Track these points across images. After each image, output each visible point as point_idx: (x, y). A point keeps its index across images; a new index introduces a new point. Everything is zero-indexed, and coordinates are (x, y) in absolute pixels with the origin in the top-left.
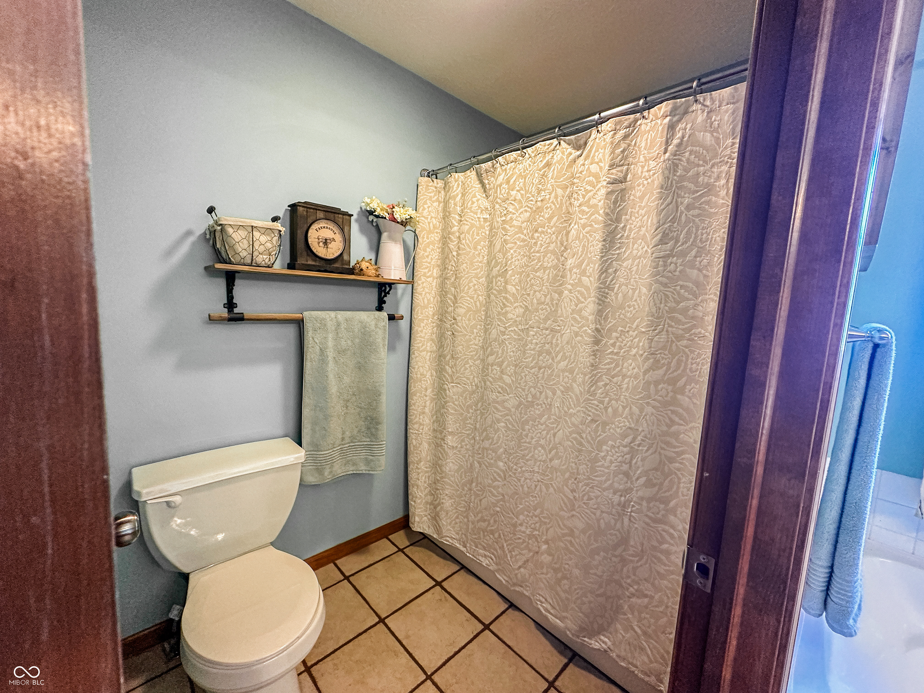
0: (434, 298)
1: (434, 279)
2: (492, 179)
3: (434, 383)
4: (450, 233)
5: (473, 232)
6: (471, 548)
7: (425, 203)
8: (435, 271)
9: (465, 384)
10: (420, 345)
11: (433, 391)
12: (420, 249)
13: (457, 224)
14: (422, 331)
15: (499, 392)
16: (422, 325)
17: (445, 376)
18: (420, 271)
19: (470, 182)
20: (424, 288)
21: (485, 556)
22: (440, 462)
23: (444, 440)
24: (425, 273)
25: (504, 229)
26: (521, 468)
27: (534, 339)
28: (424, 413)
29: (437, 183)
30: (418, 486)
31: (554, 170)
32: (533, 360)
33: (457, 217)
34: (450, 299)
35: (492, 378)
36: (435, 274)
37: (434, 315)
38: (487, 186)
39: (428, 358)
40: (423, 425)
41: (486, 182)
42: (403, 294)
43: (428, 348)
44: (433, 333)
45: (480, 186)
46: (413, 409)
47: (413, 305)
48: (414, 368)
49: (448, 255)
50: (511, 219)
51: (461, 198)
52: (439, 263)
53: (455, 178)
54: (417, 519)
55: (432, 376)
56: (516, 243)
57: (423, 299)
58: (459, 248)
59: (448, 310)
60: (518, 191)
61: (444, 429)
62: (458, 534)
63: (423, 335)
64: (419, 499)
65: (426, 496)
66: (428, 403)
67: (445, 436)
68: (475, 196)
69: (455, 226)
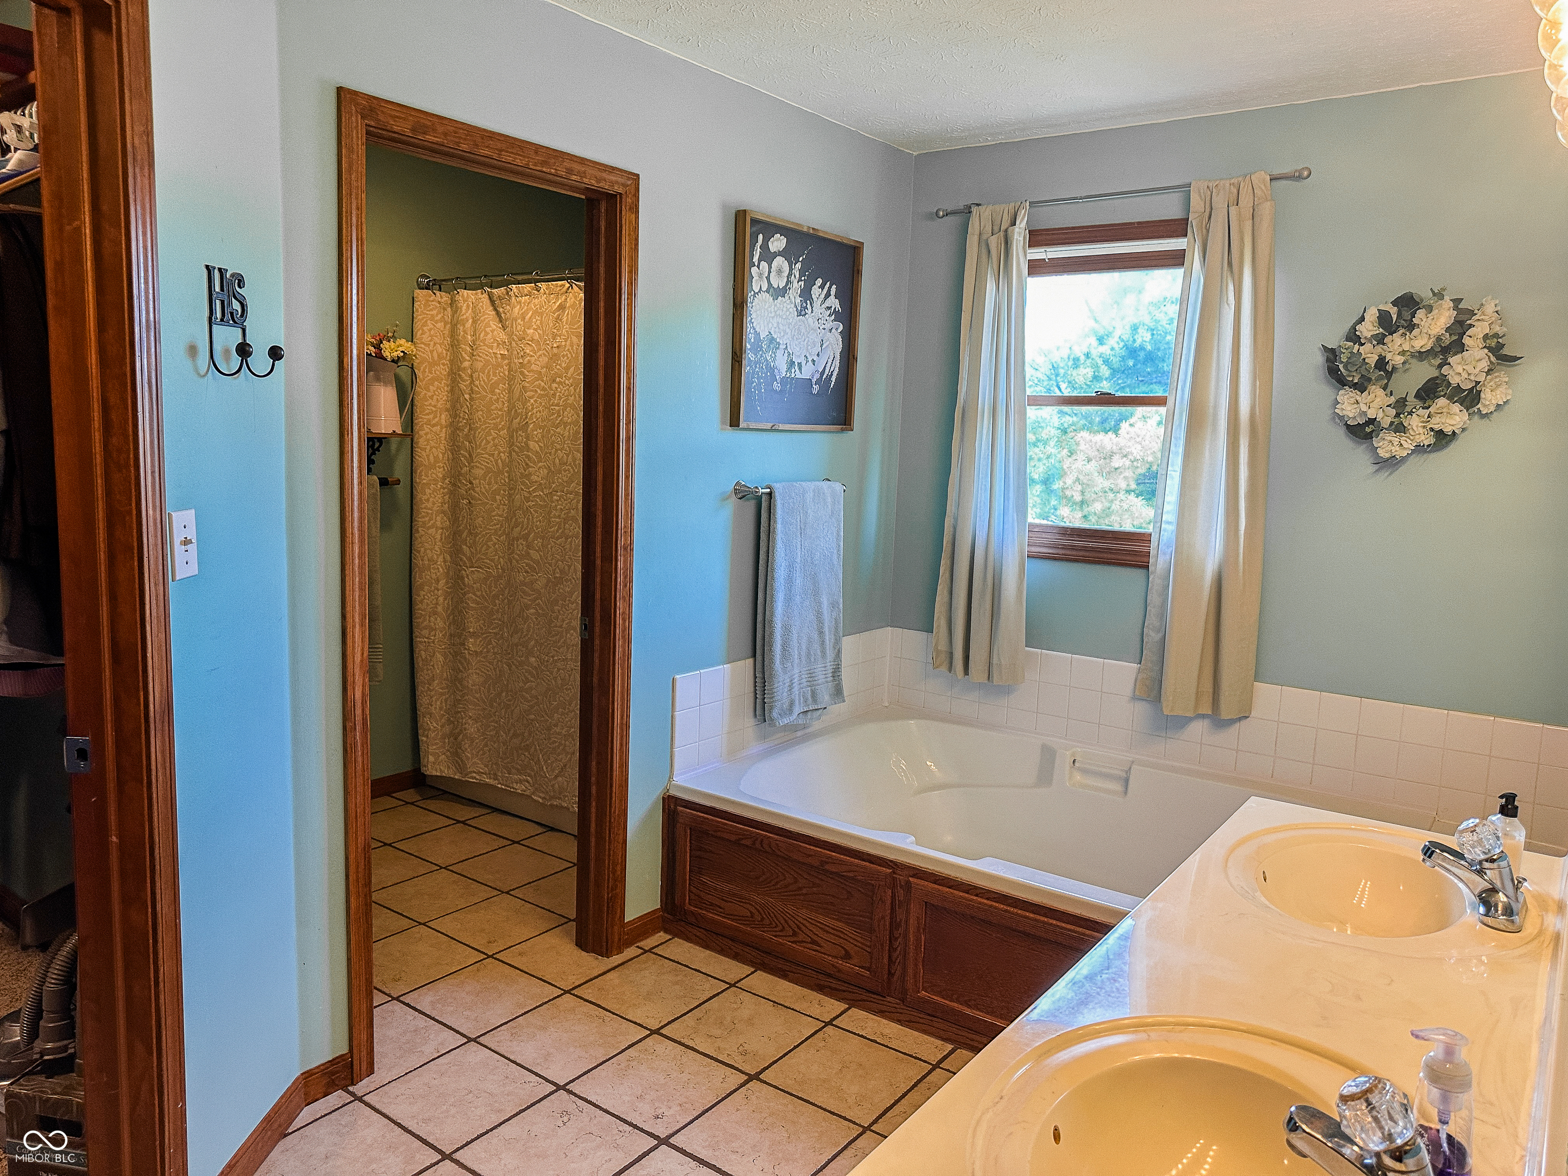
0: (443, 454)
1: (442, 428)
2: (508, 307)
3: (448, 570)
4: (459, 369)
5: (489, 372)
6: (503, 777)
7: (425, 324)
8: (443, 416)
9: (489, 568)
10: (427, 519)
11: (447, 583)
12: (420, 387)
13: (468, 358)
14: (428, 500)
15: (527, 572)
16: (427, 491)
17: (461, 560)
18: (422, 418)
19: (482, 307)
20: (428, 440)
21: (521, 781)
22: (459, 676)
23: (464, 644)
24: (429, 420)
25: (522, 373)
26: (553, 657)
27: (559, 505)
28: (435, 613)
29: (441, 297)
30: (431, 714)
31: (568, 314)
32: (559, 528)
33: (468, 349)
34: (465, 457)
35: (518, 555)
36: (443, 422)
37: (444, 478)
38: (503, 315)
39: (439, 537)
40: (435, 630)
41: (501, 310)
42: (398, 450)
43: (439, 524)
44: (443, 503)
45: (494, 313)
46: (419, 609)
47: (414, 465)
48: (419, 552)
49: (459, 398)
50: (529, 361)
51: (472, 325)
52: (448, 406)
53: (463, 296)
54: (431, 759)
55: (445, 561)
56: (536, 391)
57: (428, 456)
58: (472, 389)
59: (463, 471)
60: (535, 329)
61: (464, 630)
62: (486, 766)
63: (429, 505)
64: (434, 731)
65: (442, 726)
66: (441, 599)
67: (464, 639)
68: (488, 325)
69: (466, 360)
